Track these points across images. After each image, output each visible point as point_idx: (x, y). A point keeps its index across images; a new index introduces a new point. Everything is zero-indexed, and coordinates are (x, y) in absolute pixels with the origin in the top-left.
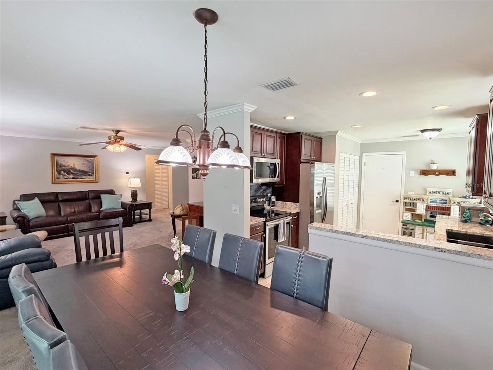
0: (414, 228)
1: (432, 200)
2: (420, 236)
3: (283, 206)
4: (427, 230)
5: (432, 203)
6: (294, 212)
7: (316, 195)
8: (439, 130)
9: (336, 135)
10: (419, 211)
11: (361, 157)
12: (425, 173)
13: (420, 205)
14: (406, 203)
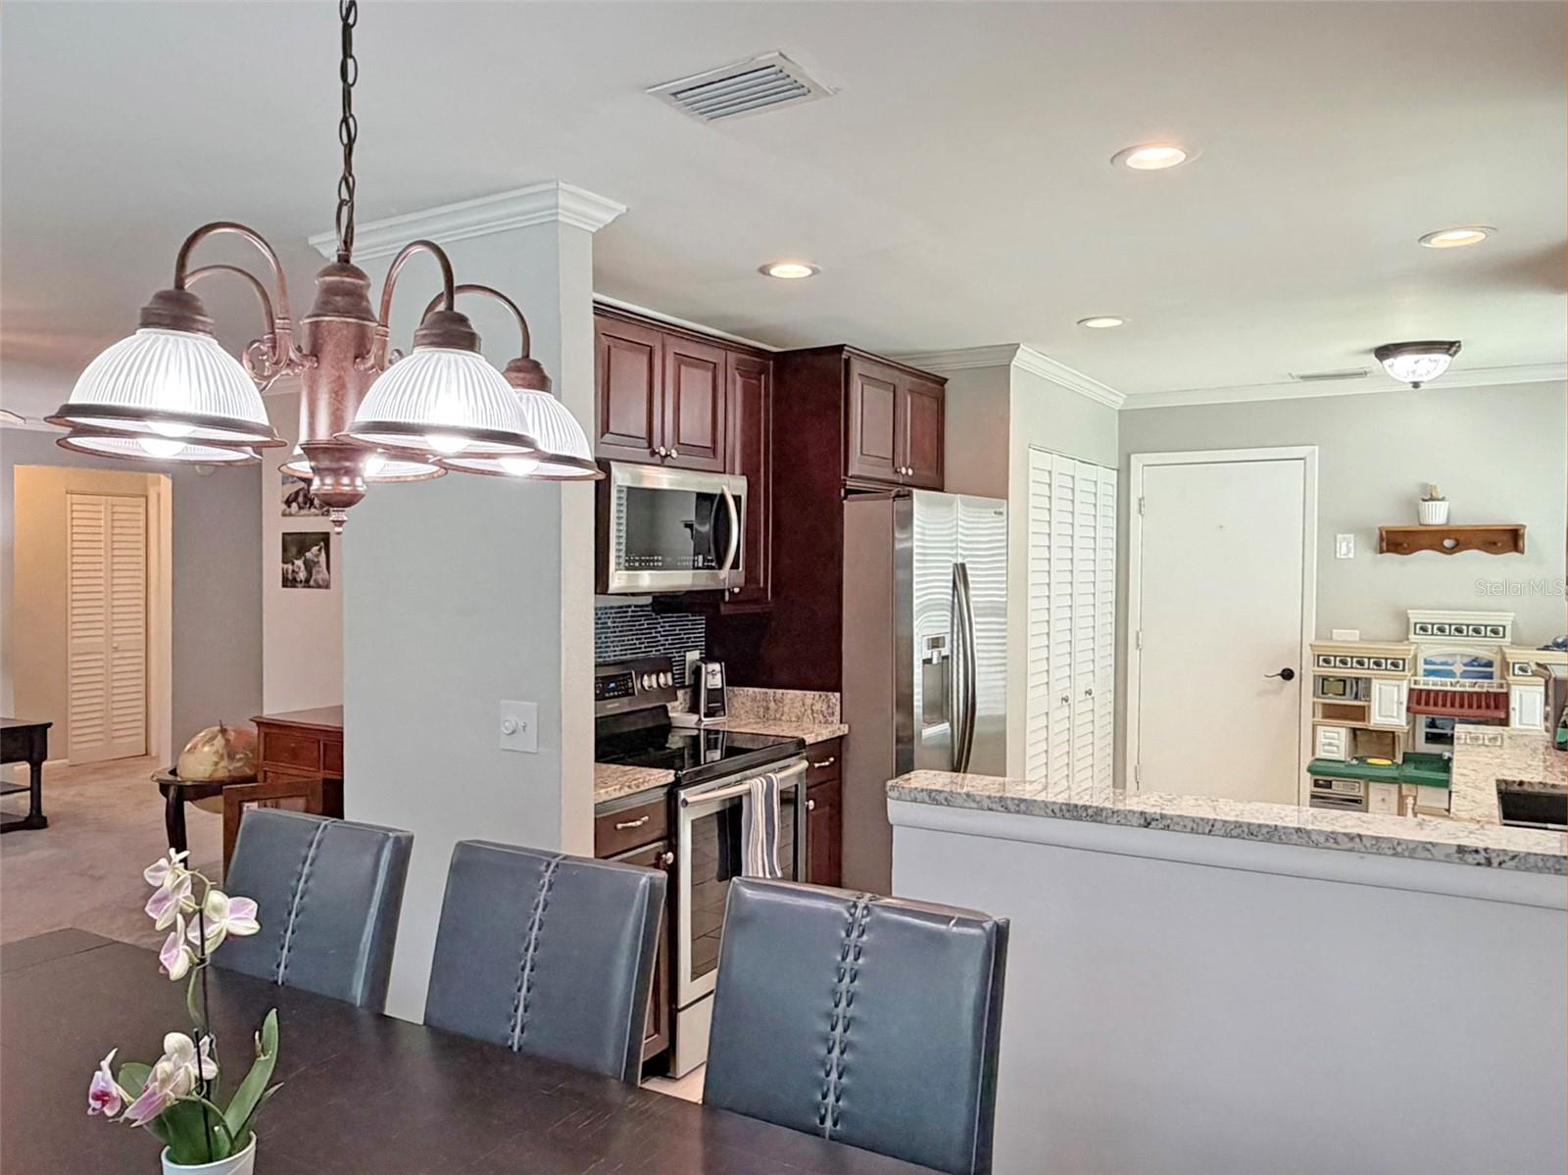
0: (1362, 793)
1: (1434, 663)
3: (762, 710)
4: (1418, 803)
5: (1431, 679)
6: (820, 739)
7: (920, 652)
8: (1449, 347)
9: (1009, 365)
10: (1380, 715)
11: (1124, 472)
12: (1401, 544)
13: (1383, 687)
14: (1324, 680)
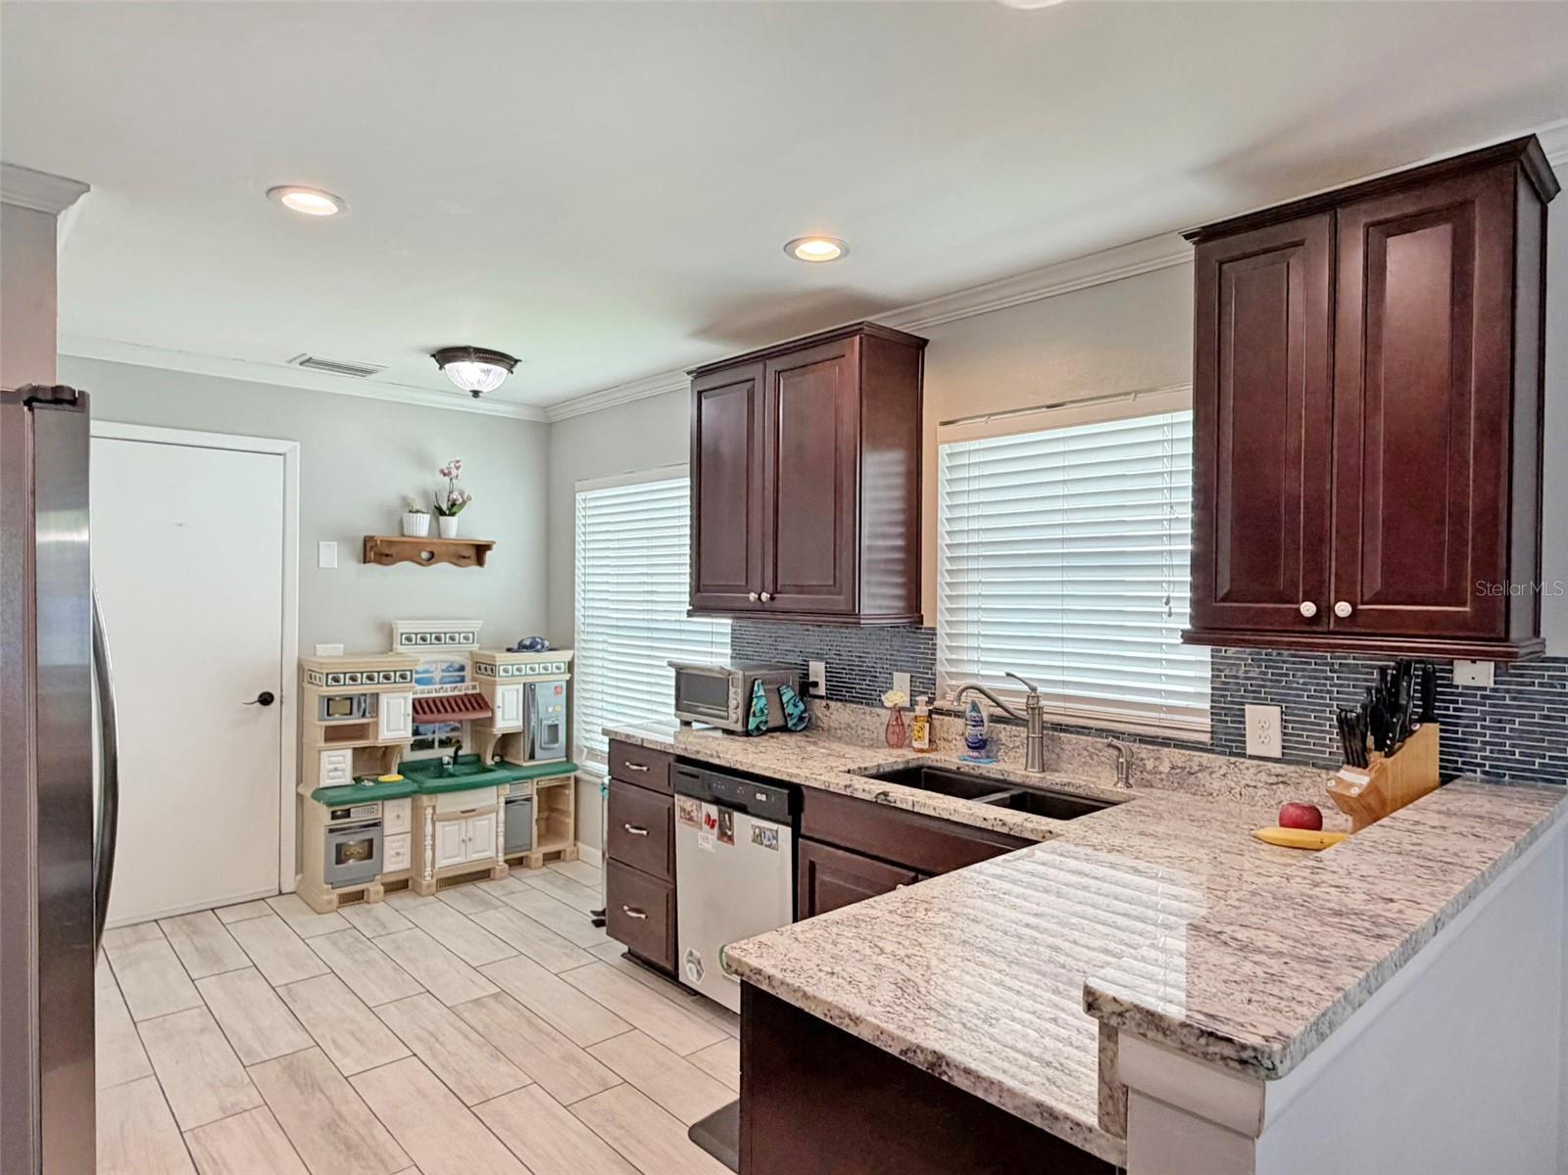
0: (380, 816)
2: (403, 846)
4: (438, 812)
9: (56, 217)
10: (389, 730)
13: (391, 701)
14: (329, 700)
